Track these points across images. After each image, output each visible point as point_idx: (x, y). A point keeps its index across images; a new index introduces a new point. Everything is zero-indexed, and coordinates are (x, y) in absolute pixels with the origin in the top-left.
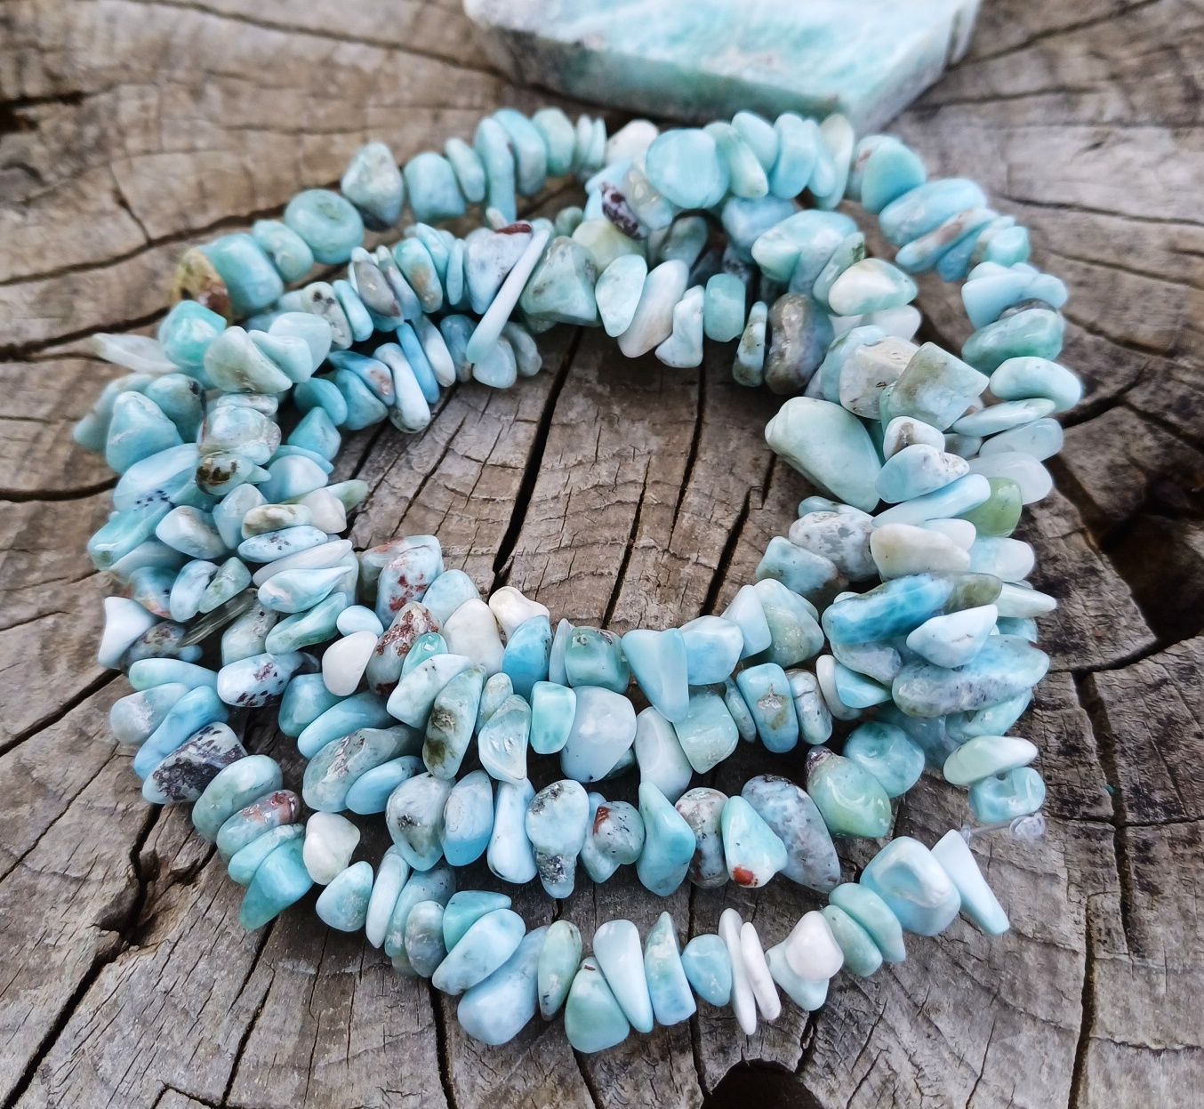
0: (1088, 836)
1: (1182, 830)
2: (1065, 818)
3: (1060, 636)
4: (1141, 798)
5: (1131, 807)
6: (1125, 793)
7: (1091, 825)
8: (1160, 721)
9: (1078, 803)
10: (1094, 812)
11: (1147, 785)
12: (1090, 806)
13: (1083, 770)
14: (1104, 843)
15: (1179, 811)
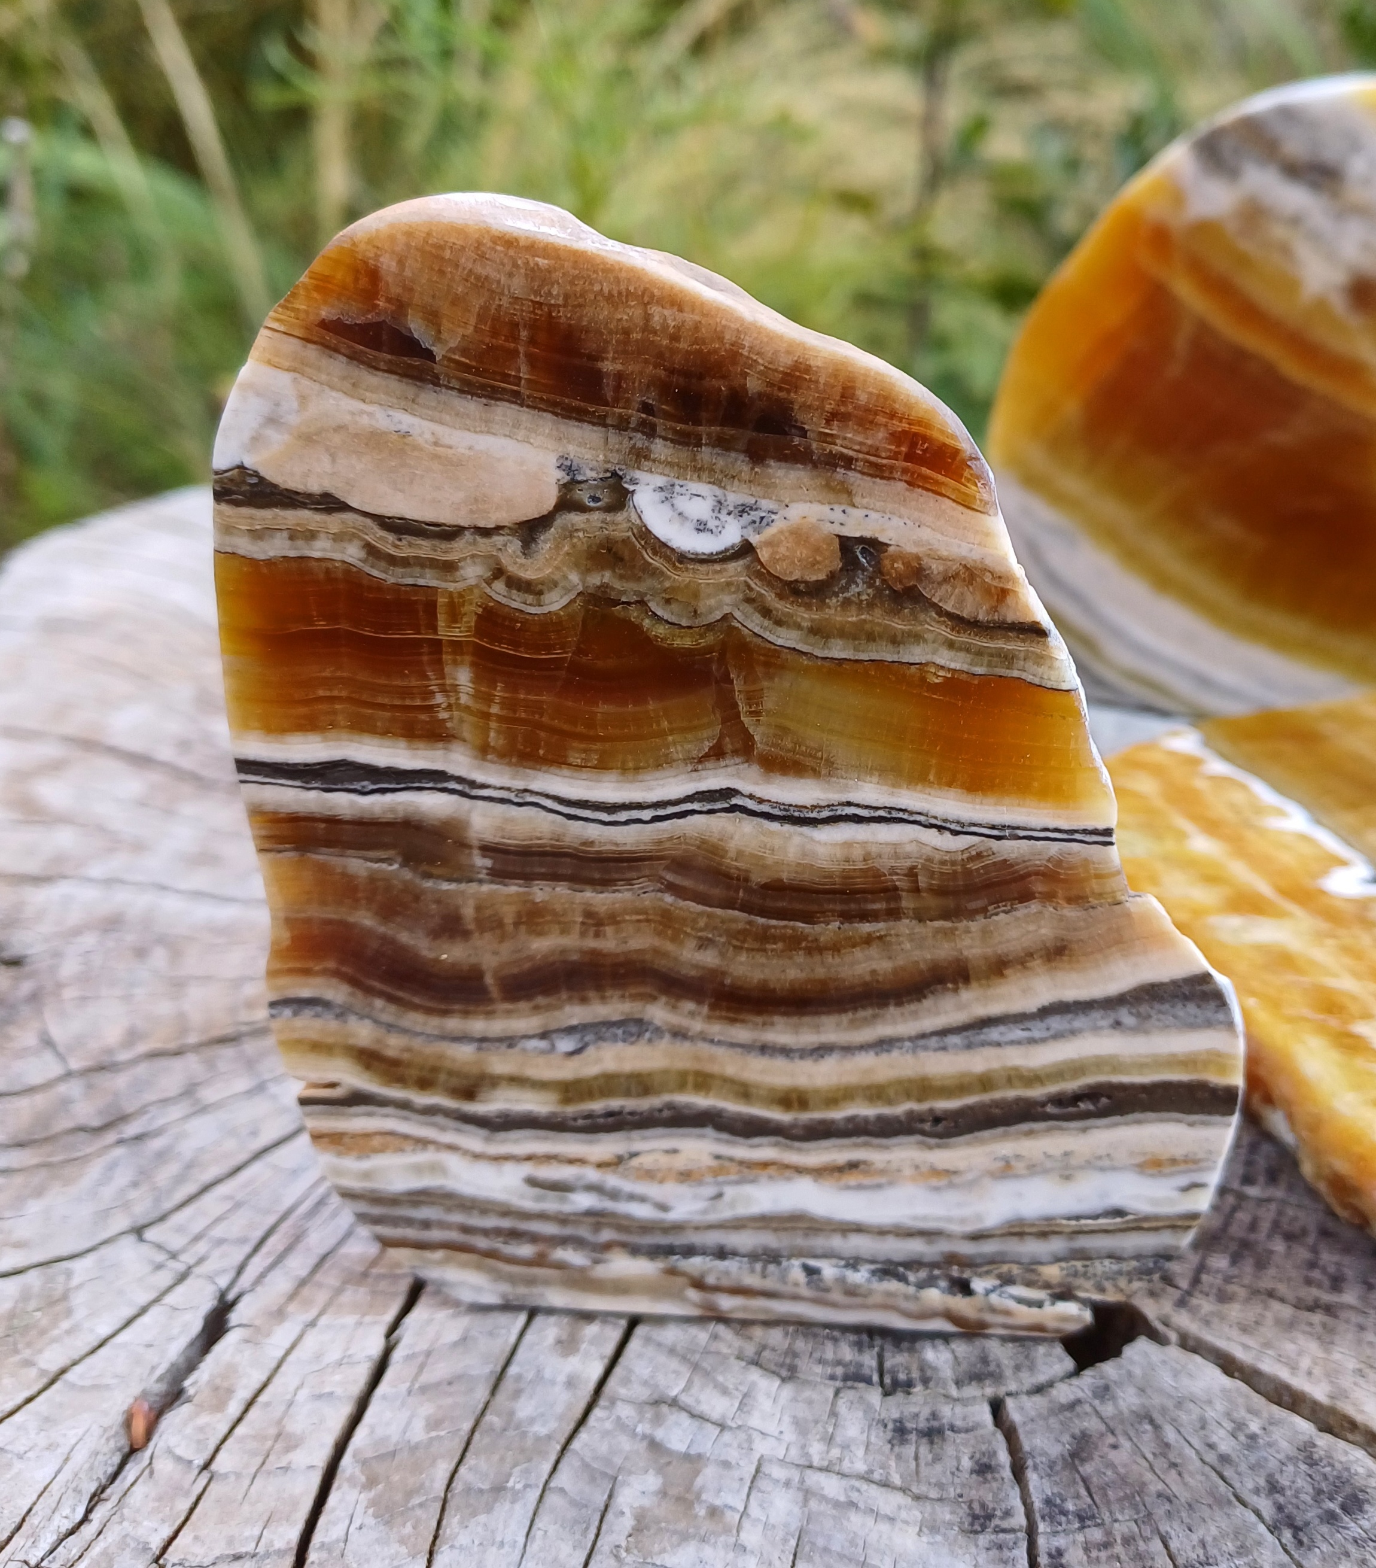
0: (1000, 1547)
1: (1096, 1535)
2: (976, 1532)
3: (975, 1365)
4: (1054, 1509)
5: (1043, 1518)
6: (1038, 1504)
7: (1001, 1536)
8: (1073, 1437)
9: (989, 1517)
10: (1005, 1524)
11: (1060, 1495)
12: (1002, 1518)
13: (995, 1485)
14: (1016, 1552)
15: (1093, 1517)
